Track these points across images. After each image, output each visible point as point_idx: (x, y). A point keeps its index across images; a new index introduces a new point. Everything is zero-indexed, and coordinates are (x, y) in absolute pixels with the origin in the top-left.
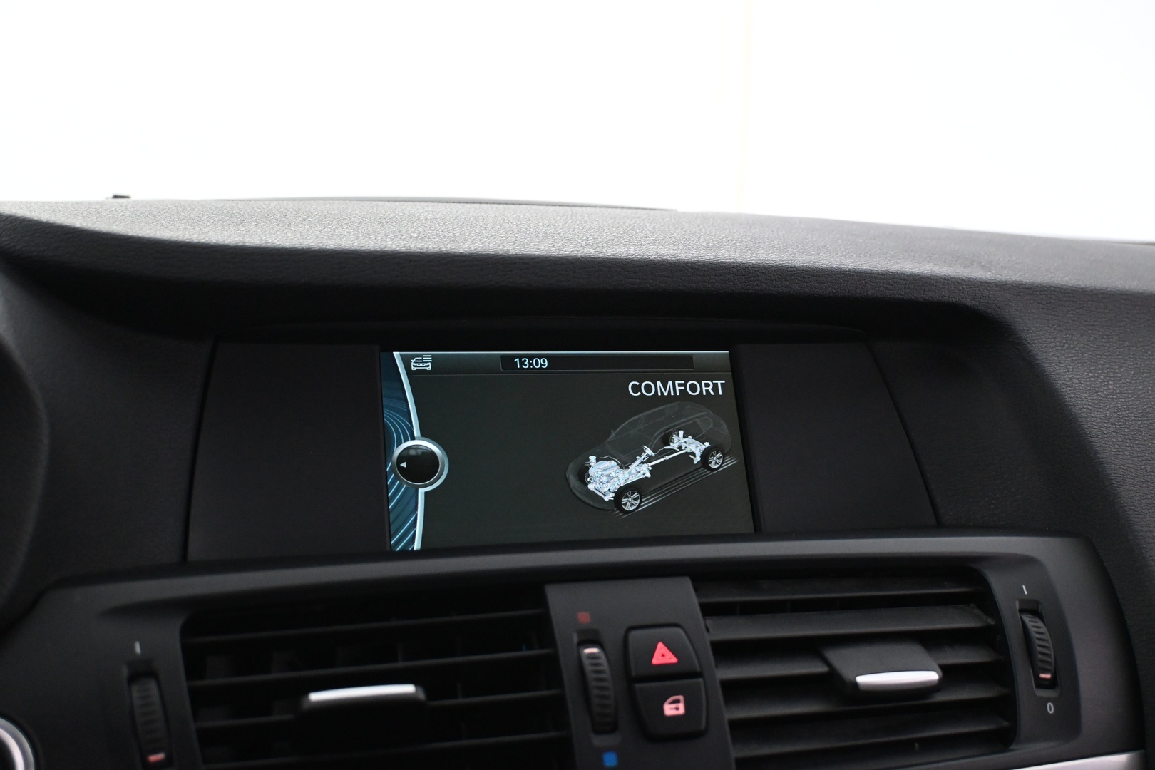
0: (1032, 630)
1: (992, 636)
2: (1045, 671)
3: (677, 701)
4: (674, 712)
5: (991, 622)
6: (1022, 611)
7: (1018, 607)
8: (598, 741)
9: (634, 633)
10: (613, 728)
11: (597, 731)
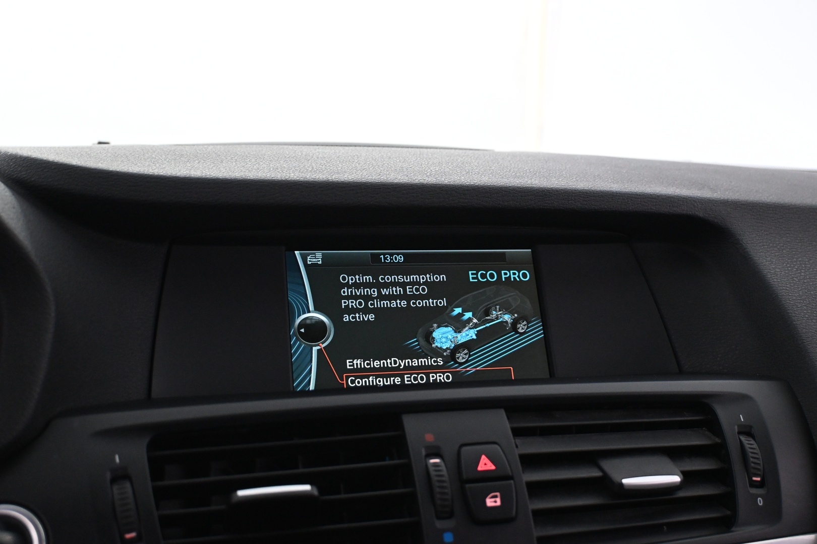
0: (747, 446)
1: (718, 451)
2: (757, 475)
3: (496, 497)
4: (493, 504)
5: (718, 440)
6: (740, 433)
7: (737, 431)
8: (439, 524)
9: (465, 449)
10: (450, 515)
11: (439, 518)
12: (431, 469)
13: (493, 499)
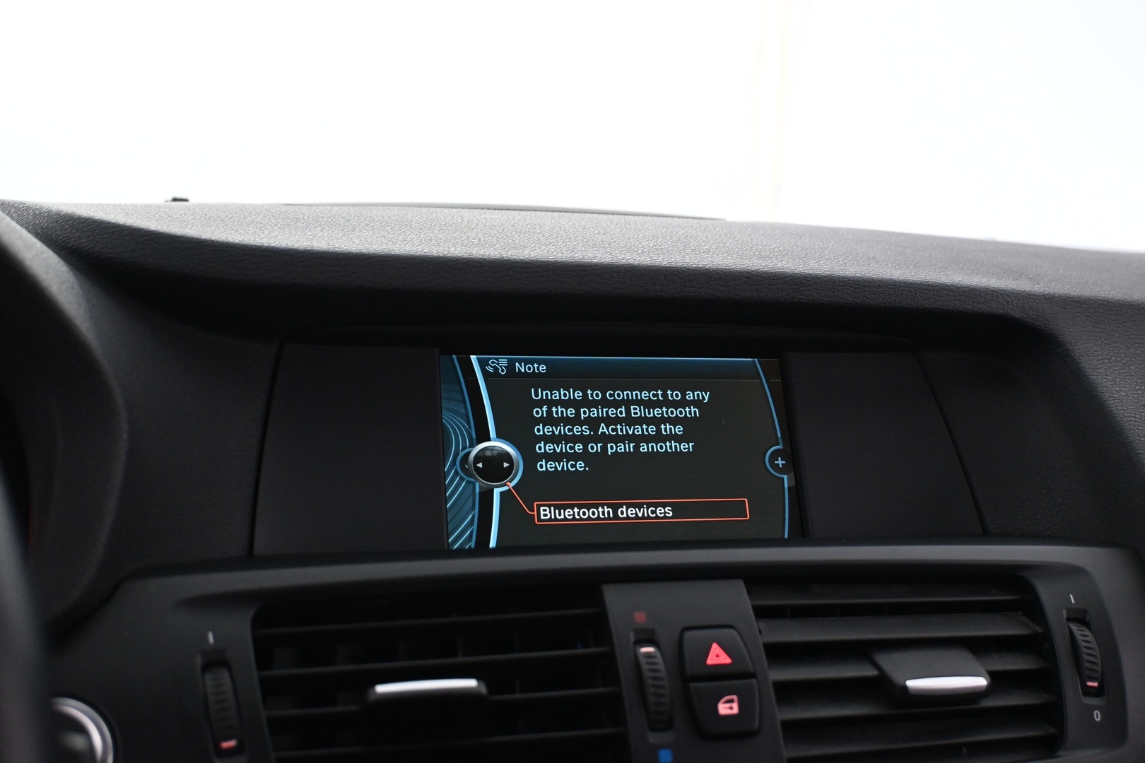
0: (1080, 638)
1: (1039, 644)
2: (1092, 679)
3: (732, 701)
4: (728, 712)
5: (1038, 629)
6: (1069, 619)
7: (1065, 616)
8: (653, 738)
9: (689, 635)
10: (668, 726)
11: (653, 728)
12: (643, 661)
13: (728, 705)
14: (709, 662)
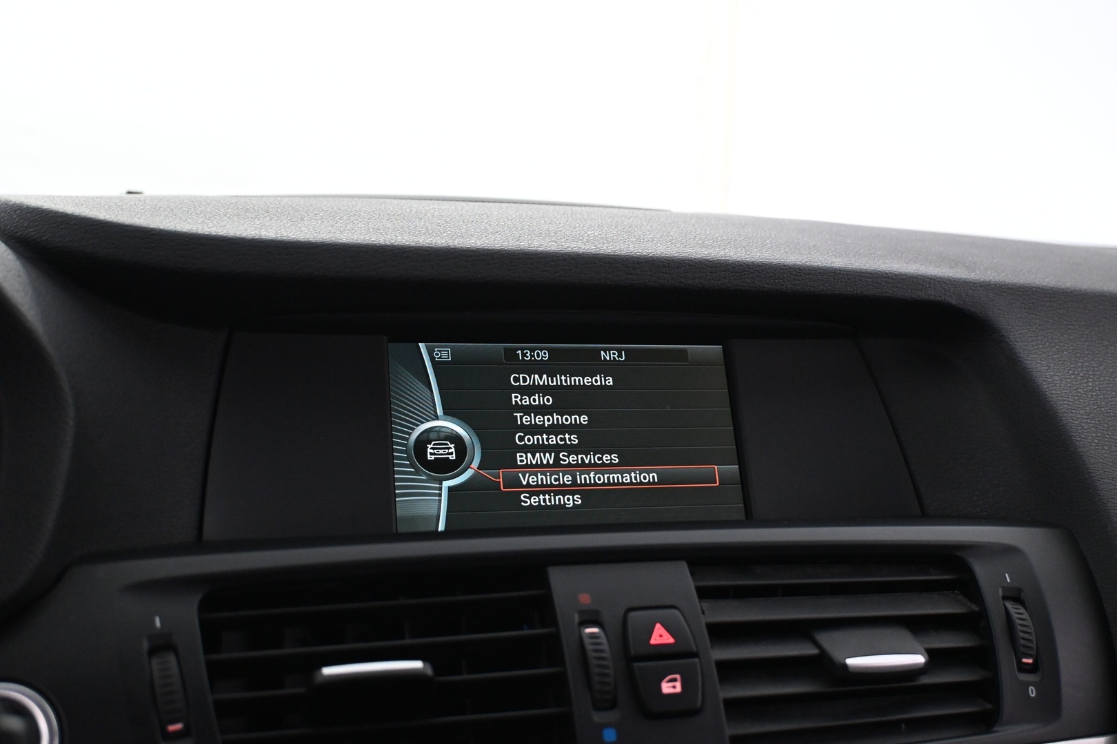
0: (1015, 616)
1: (975, 622)
2: (1027, 656)
3: (675, 680)
4: (672, 691)
5: (975, 608)
6: (1004, 598)
7: (1001, 594)
8: (598, 717)
9: (633, 615)
10: (612, 705)
11: (597, 708)
12: (587, 641)
13: (671, 684)
14: (653, 642)
